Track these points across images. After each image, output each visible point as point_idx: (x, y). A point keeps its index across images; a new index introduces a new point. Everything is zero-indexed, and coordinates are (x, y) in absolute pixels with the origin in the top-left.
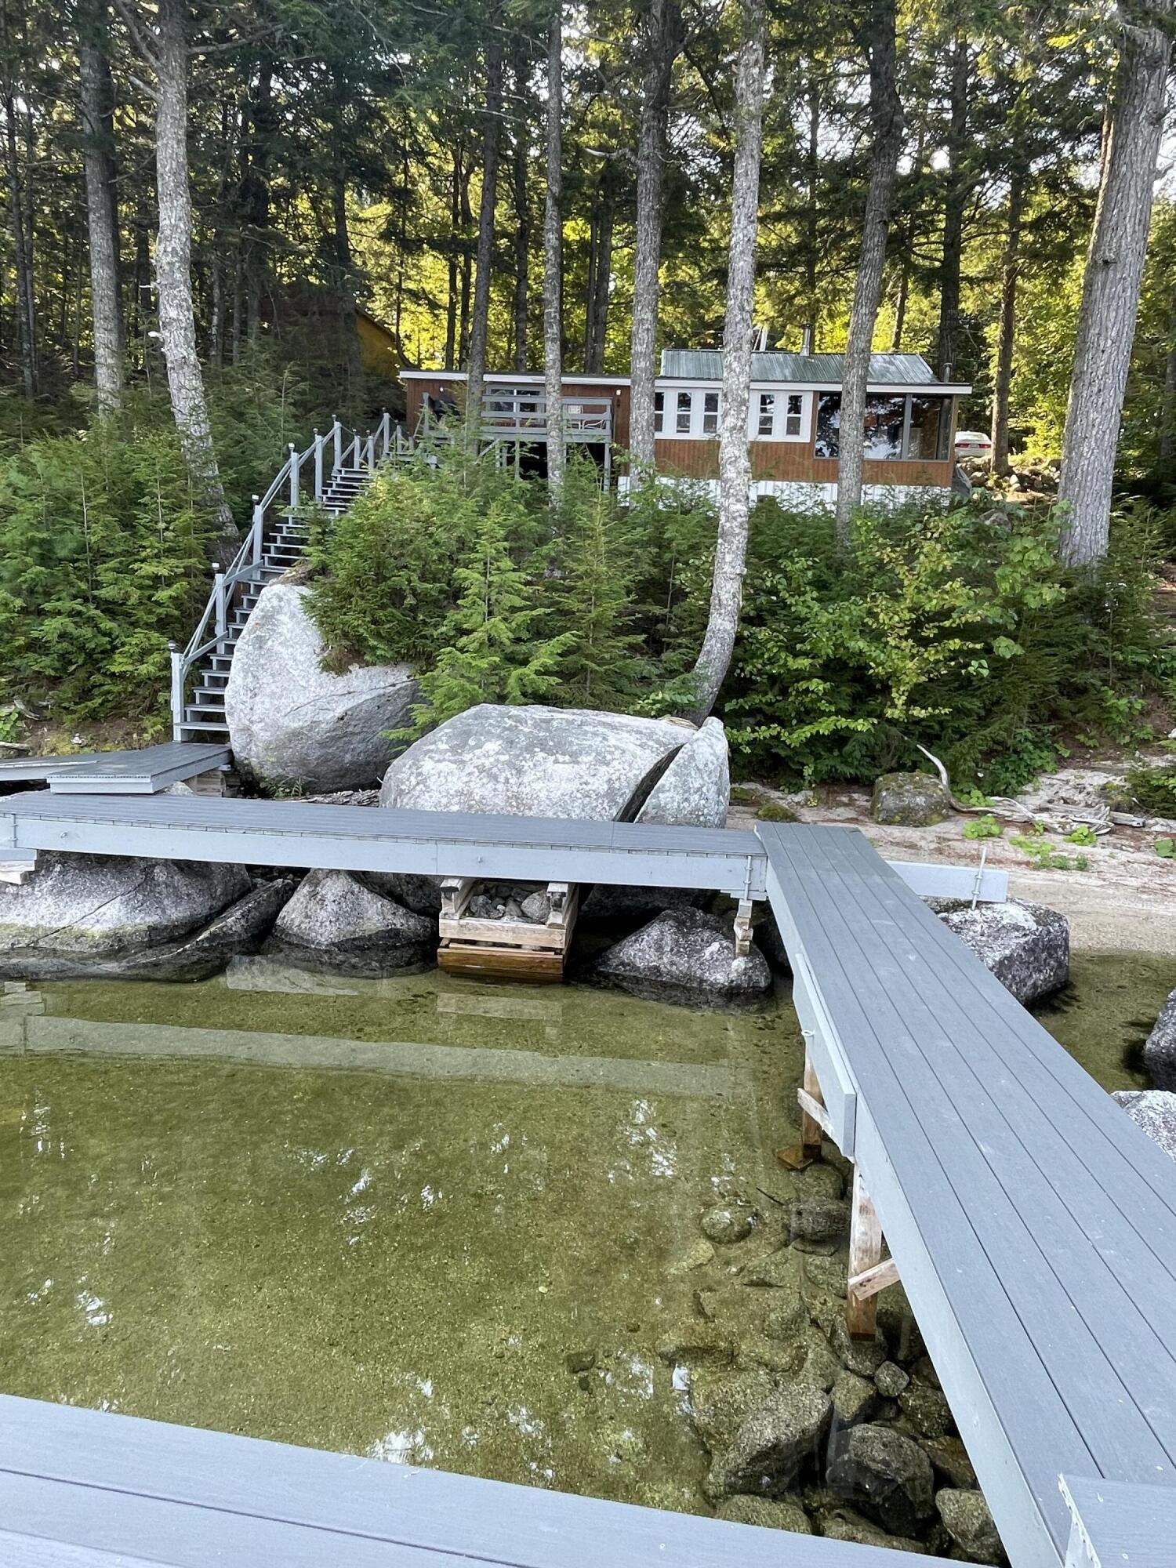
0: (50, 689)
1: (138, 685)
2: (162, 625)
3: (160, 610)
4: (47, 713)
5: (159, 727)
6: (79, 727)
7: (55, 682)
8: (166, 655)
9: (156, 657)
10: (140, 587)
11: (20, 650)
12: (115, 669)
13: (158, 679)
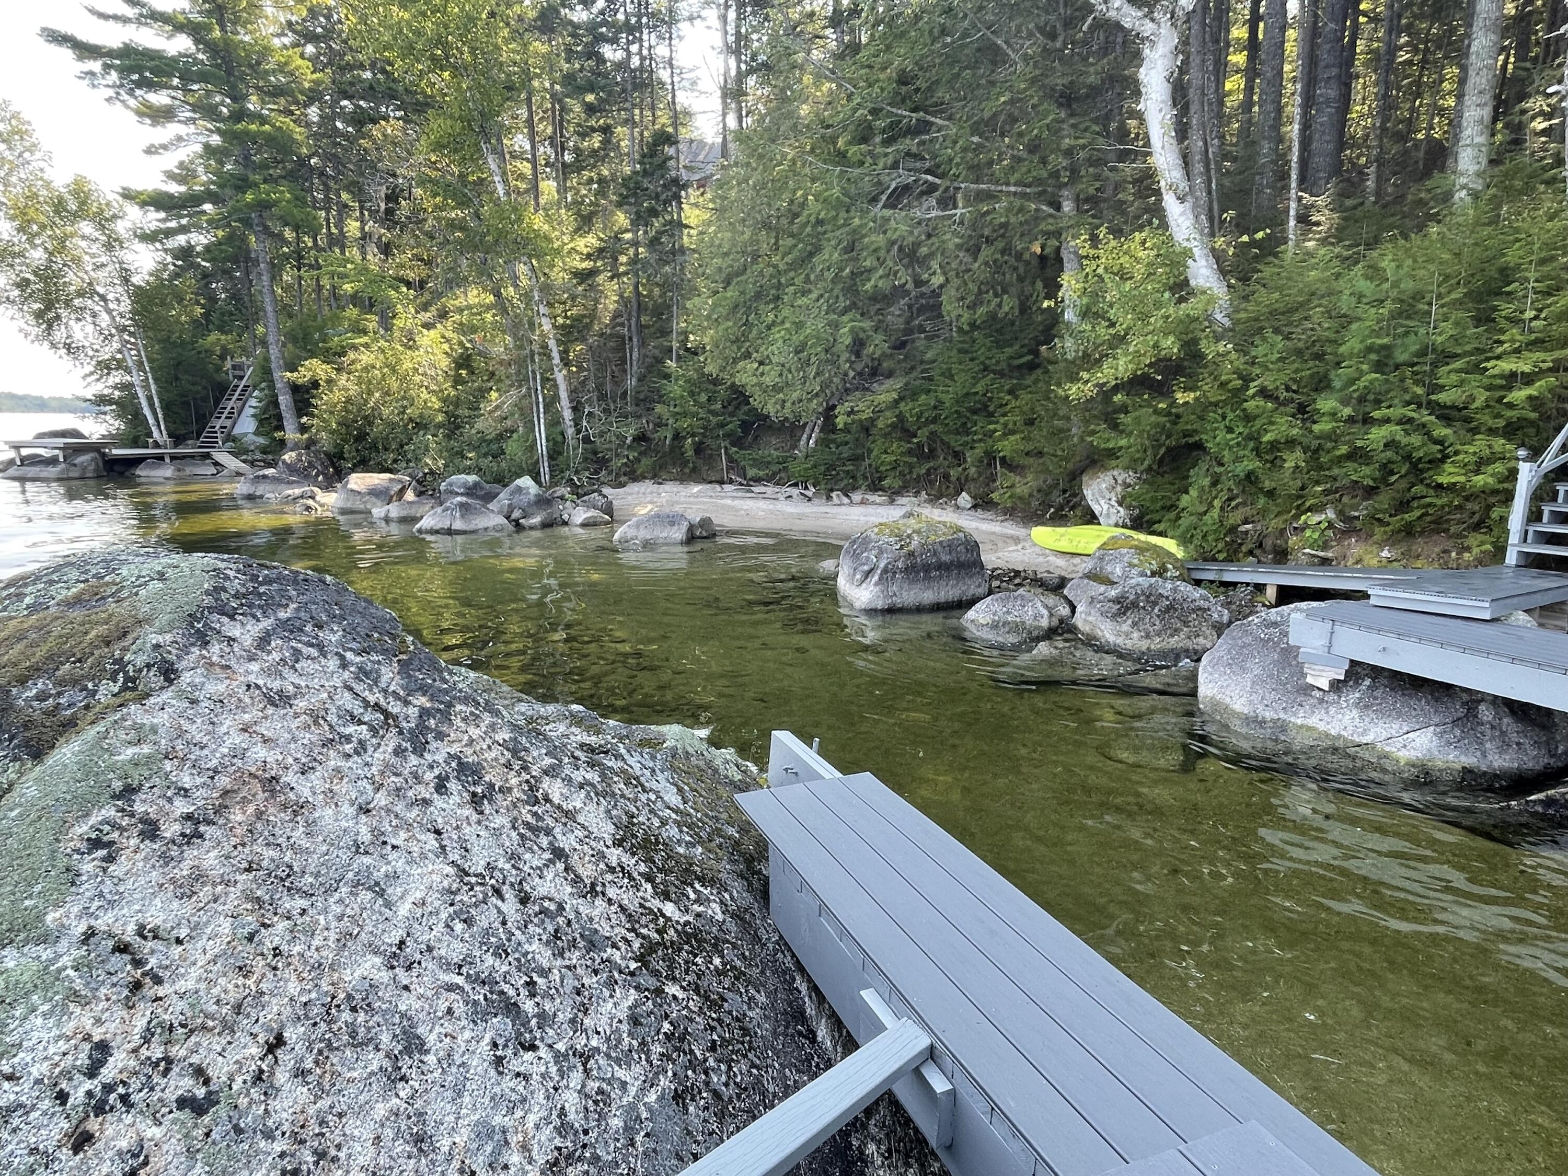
0: (1365, 499)
1: (1467, 499)
2: (1511, 431)
3: (1509, 413)
4: (1358, 525)
5: (1488, 547)
6: (1391, 540)
7: (1370, 492)
8: (1512, 464)
9: (1499, 467)
10: (1489, 388)
11: (1340, 460)
12: (1444, 480)
13: (1495, 492)
